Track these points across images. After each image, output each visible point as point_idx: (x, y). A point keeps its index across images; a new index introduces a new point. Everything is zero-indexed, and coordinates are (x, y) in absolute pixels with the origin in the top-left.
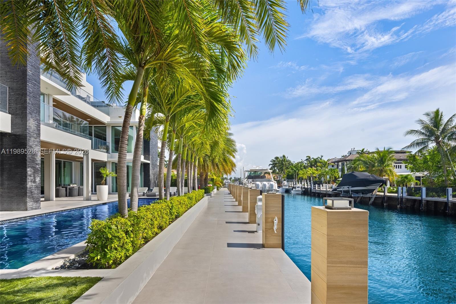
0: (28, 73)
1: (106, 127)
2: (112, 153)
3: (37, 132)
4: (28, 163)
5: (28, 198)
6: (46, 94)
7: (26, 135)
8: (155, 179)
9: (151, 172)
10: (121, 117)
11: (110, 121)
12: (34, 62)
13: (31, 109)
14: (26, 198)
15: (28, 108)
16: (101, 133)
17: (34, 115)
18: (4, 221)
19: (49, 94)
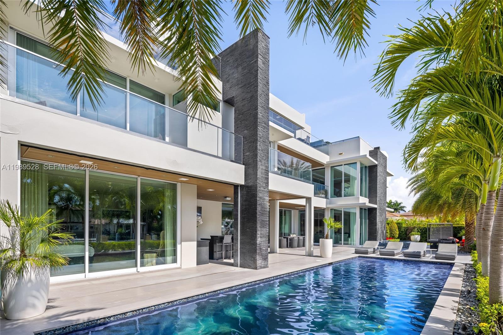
0: (258, 116)
1: (324, 168)
2: (331, 198)
3: (266, 181)
4: (258, 217)
5: (257, 256)
6: (272, 142)
7: (257, 185)
8: (383, 228)
9: (378, 219)
10: (341, 154)
11: (329, 161)
12: (264, 102)
13: (261, 156)
14: (256, 255)
15: (259, 155)
16: (318, 177)
17: (263, 161)
18: (237, 286)
19: (274, 141)
